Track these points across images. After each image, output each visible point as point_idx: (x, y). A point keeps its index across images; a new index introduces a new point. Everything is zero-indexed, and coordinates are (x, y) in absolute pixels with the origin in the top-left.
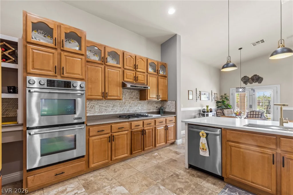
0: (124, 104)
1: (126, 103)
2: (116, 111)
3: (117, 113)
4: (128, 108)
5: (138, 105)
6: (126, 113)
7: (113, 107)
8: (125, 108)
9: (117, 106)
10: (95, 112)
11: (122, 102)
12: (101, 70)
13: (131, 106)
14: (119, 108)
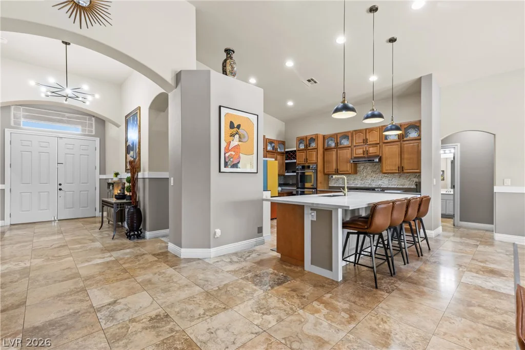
0: (366, 177)
1: (368, 177)
2: (357, 184)
3: (358, 186)
4: (369, 181)
5: (383, 179)
6: (367, 186)
7: (354, 180)
8: (367, 181)
9: (358, 180)
10: (340, 184)
11: (363, 176)
12: (334, 153)
13: (373, 180)
14: (359, 181)
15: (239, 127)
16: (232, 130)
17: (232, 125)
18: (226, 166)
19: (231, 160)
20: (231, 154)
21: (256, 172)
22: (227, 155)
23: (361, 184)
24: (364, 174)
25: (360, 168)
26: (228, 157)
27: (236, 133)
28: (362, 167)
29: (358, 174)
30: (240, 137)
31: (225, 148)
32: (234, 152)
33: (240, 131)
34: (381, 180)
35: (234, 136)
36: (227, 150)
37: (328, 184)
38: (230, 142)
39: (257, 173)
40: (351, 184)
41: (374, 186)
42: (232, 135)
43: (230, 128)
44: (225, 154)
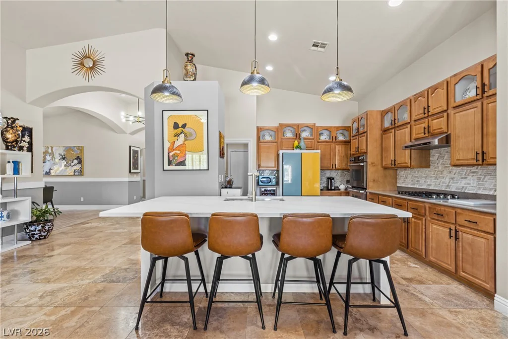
0: (442, 173)
1: (445, 173)
4: (447, 180)
5: (469, 177)
7: (426, 177)
8: (443, 180)
9: (431, 177)
10: (409, 183)
11: (438, 171)
12: (392, 135)
13: (453, 179)
14: (433, 180)
15: (184, 126)
16: (176, 131)
17: (176, 126)
18: (170, 163)
19: (176, 158)
20: (176, 153)
21: (206, 168)
22: (171, 154)
23: (436, 185)
24: (440, 169)
25: (433, 156)
26: (173, 156)
27: (181, 133)
28: (437, 155)
29: (431, 167)
30: (185, 136)
31: (169, 148)
32: (179, 150)
33: (186, 130)
34: (465, 178)
35: (179, 136)
36: (171, 149)
37: (396, 182)
38: (174, 142)
39: (208, 170)
40: (422, 185)
41: (454, 190)
42: (177, 135)
43: (174, 129)
44: (169, 153)
